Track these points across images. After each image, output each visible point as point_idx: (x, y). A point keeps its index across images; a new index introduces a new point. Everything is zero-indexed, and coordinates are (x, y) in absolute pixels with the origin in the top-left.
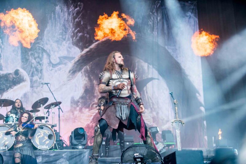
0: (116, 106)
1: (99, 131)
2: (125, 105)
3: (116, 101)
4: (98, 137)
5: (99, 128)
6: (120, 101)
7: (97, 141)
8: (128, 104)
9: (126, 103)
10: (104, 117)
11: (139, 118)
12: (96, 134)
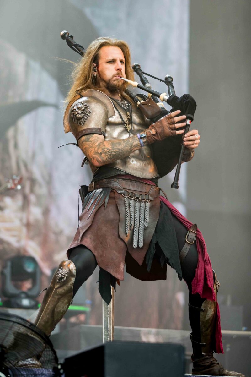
0: (120, 205)
1: (70, 285)
2: (145, 202)
3: (119, 186)
4: (62, 298)
5: (73, 276)
6: (131, 187)
7: (57, 309)
8: (151, 198)
9: (149, 197)
10: (88, 242)
11: (192, 235)
12: (58, 290)
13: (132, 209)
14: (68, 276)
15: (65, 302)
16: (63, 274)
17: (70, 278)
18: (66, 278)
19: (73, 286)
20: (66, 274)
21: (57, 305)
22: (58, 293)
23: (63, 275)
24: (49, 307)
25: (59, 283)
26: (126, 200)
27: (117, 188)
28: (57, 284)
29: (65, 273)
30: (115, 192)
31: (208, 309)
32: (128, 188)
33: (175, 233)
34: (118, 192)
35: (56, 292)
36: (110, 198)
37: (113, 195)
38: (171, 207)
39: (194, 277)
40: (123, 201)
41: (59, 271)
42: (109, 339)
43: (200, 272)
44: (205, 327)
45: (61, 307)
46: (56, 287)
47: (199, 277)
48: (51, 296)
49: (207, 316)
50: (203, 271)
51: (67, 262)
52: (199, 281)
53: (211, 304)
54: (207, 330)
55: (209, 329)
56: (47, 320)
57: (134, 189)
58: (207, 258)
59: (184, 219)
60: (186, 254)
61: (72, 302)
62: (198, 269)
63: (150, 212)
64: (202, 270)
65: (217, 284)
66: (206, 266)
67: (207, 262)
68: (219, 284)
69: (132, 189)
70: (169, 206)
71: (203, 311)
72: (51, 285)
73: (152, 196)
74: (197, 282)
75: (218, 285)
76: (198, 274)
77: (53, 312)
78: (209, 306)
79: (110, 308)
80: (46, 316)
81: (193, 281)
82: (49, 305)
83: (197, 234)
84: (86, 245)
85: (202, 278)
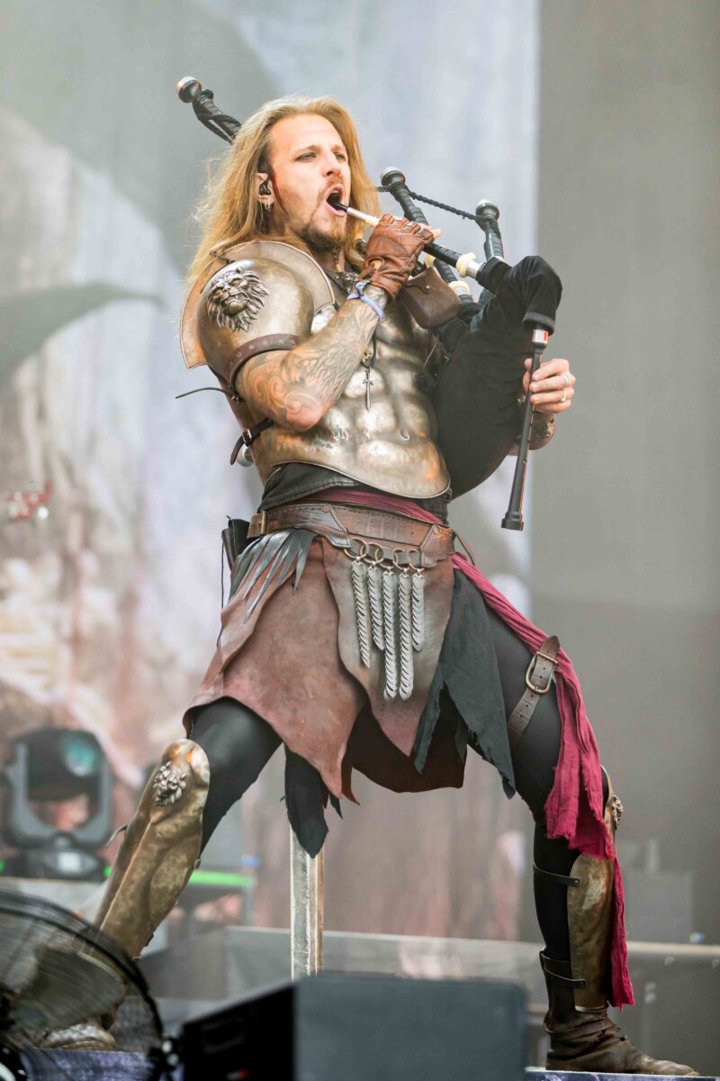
0: (337, 580)
1: (194, 811)
2: (411, 573)
3: (337, 527)
4: (171, 851)
5: (201, 786)
6: (369, 531)
7: (156, 882)
8: (427, 561)
9: (420, 559)
10: (244, 688)
11: (543, 669)
12: (159, 828)
13: (375, 594)
14: (186, 788)
15: (179, 861)
16: (171, 779)
17: (192, 792)
18: (183, 791)
19: (201, 816)
20: (182, 779)
21: (158, 872)
22: (159, 835)
23: (174, 785)
24: (136, 877)
25: (162, 806)
26: (356, 566)
27: (330, 533)
28: (155, 811)
29: (178, 778)
30: (325, 544)
31: (588, 879)
32: (362, 533)
33: (496, 662)
34: (333, 543)
35: (155, 834)
36: (309, 560)
37: (318, 553)
38: (485, 588)
39: (552, 788)
40: (346, 572)
41: (161, 772)
42: (308, 967)
43: (566, 774)
44: (581, 930)
45: (170, 876)
46: (154, 817)
47: (566, 789)
48: (141, 844)
49: (587, 899)
50: (575, 771)
51: (185, 744)
52: (563, 801)
53: (596, 866)
54: (587, 941)
55: (595, 937)
56: (128, 915)
57: (379, 532)
58: (586, 735)
59: (522, 621)
60: (527, 722)
61: (199, 863)
62: (560, 767)
63: (425, 600)
64: (573, 770)
65: (613, 808)
66: (583, 758)
67: (585, 746)
68: (621, 808)
69: (374, 536)
70: (479, 585)
71: (575, 886)
72: (138, 815)
73: (429, 554)
74: (560, 805)
75: (618, 810)
76: (563, 778)
77: (145, 891)
78: (592, 870)
79: (312, 879)
80: (127, 903)
81: (549, 799)
82: (133, 870)
83: (557, 665)
84: (239, 697)
85: (574, 791)
